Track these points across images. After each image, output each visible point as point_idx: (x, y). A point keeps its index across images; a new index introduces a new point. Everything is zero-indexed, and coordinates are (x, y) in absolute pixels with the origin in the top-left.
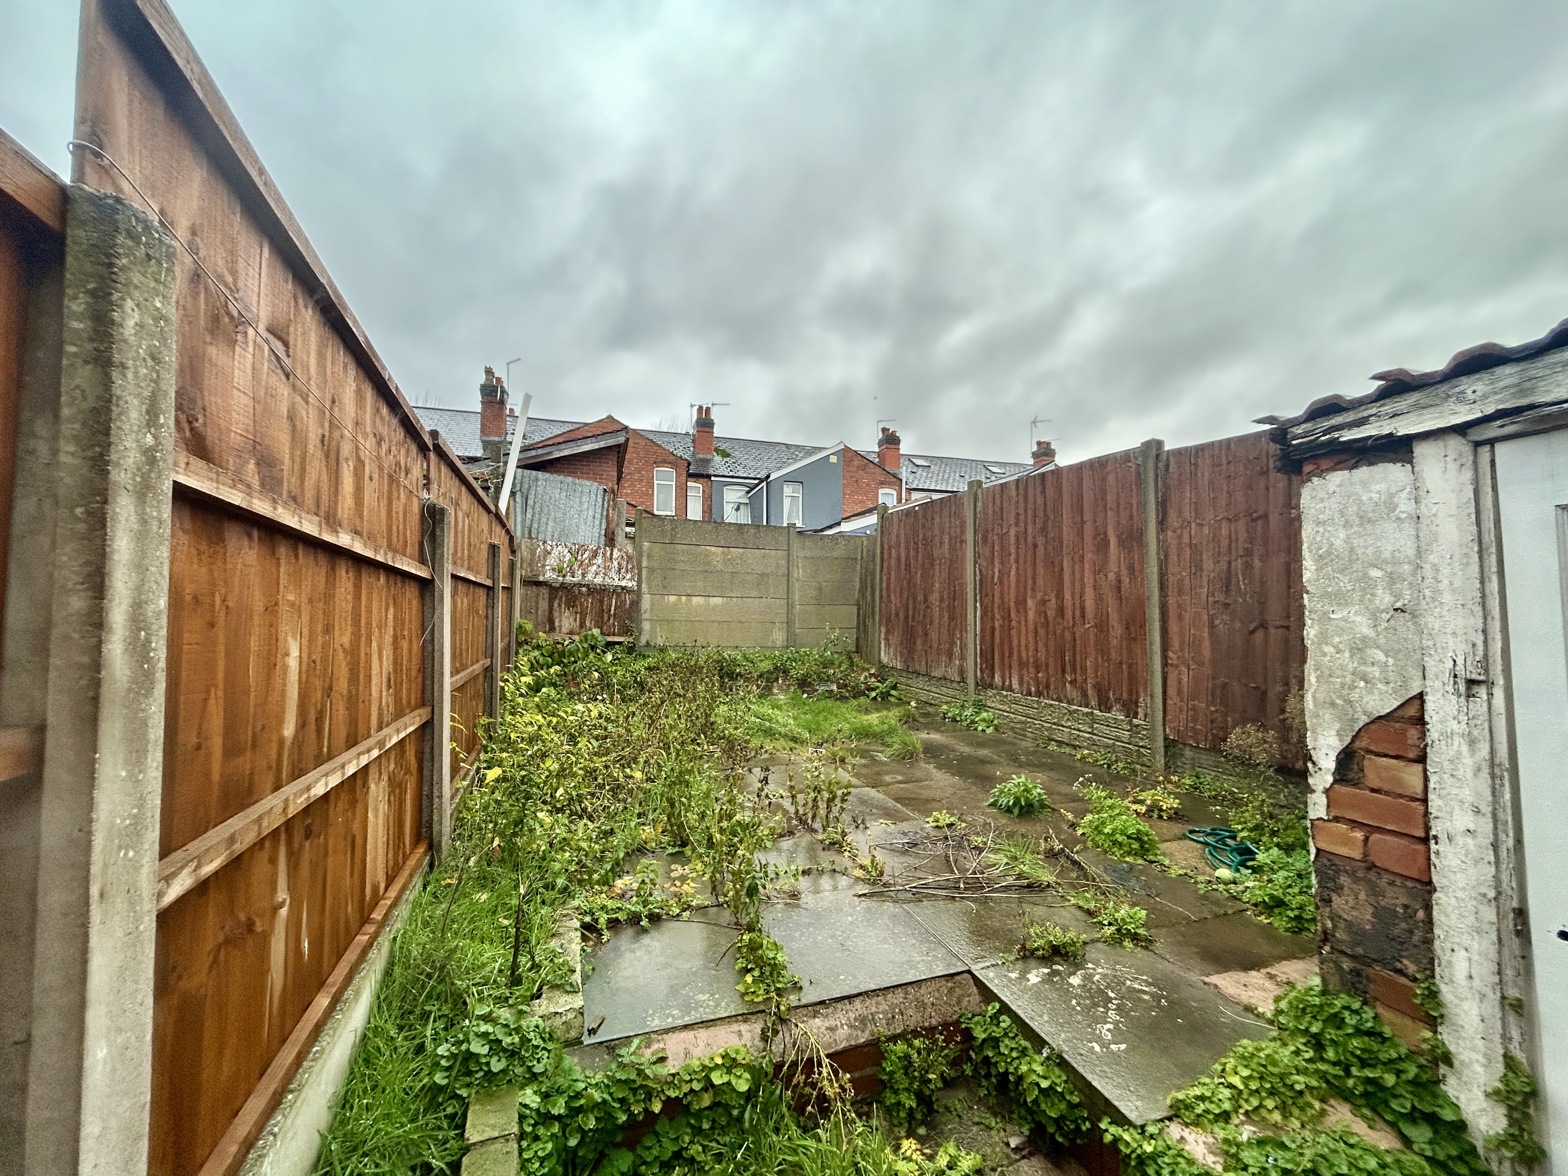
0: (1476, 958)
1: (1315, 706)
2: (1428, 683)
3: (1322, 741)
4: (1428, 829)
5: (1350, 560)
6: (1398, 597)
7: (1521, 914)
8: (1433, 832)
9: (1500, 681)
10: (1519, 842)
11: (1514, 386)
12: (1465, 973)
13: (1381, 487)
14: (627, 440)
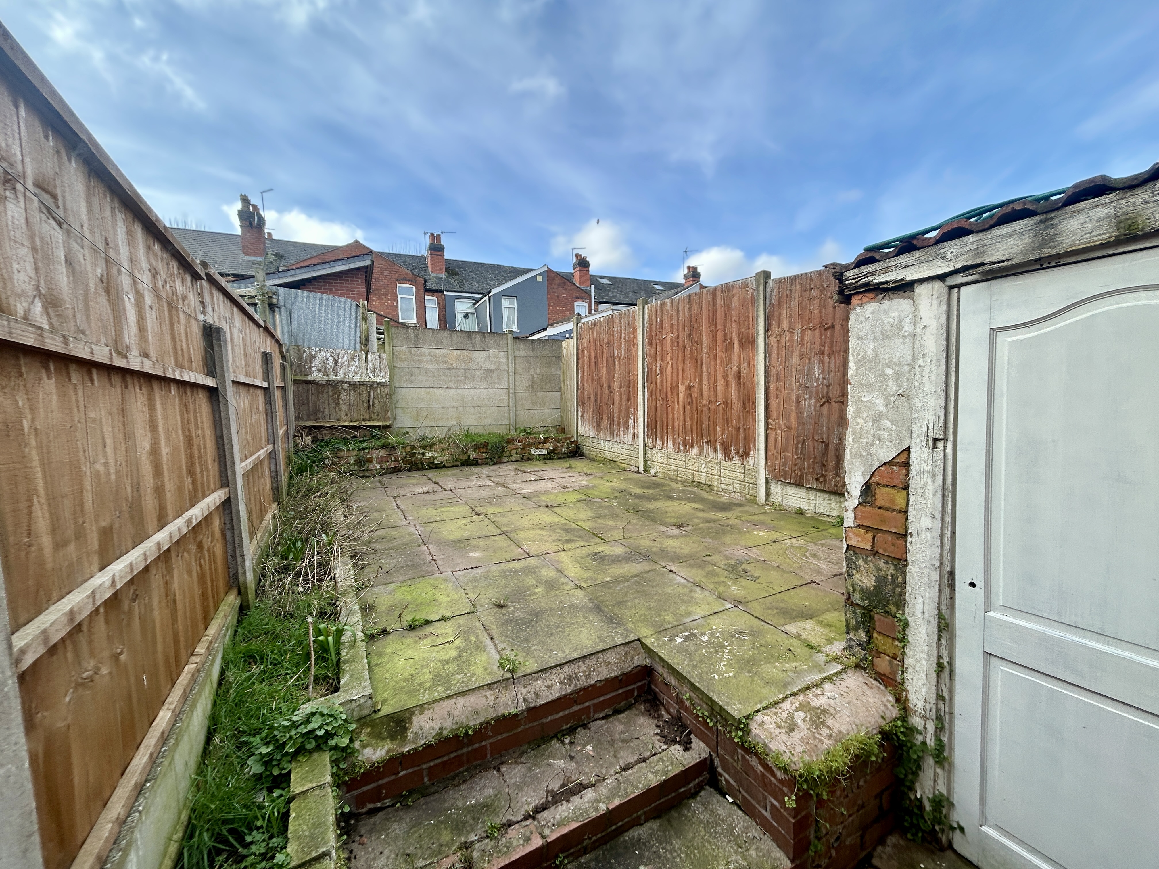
0: (927, 601)
1: (851, 457)
2: (913, 441)
3: (853, 478)
4: (906, 529)
5: (875, 363)
6: (900, 386)
7: (952, 574)
8: (910, 531)
9: (951, 438)
10: (954, 533)
11: (974, 250)
12: (921, 611)
13: (895, 314)
14: (373, 262)
